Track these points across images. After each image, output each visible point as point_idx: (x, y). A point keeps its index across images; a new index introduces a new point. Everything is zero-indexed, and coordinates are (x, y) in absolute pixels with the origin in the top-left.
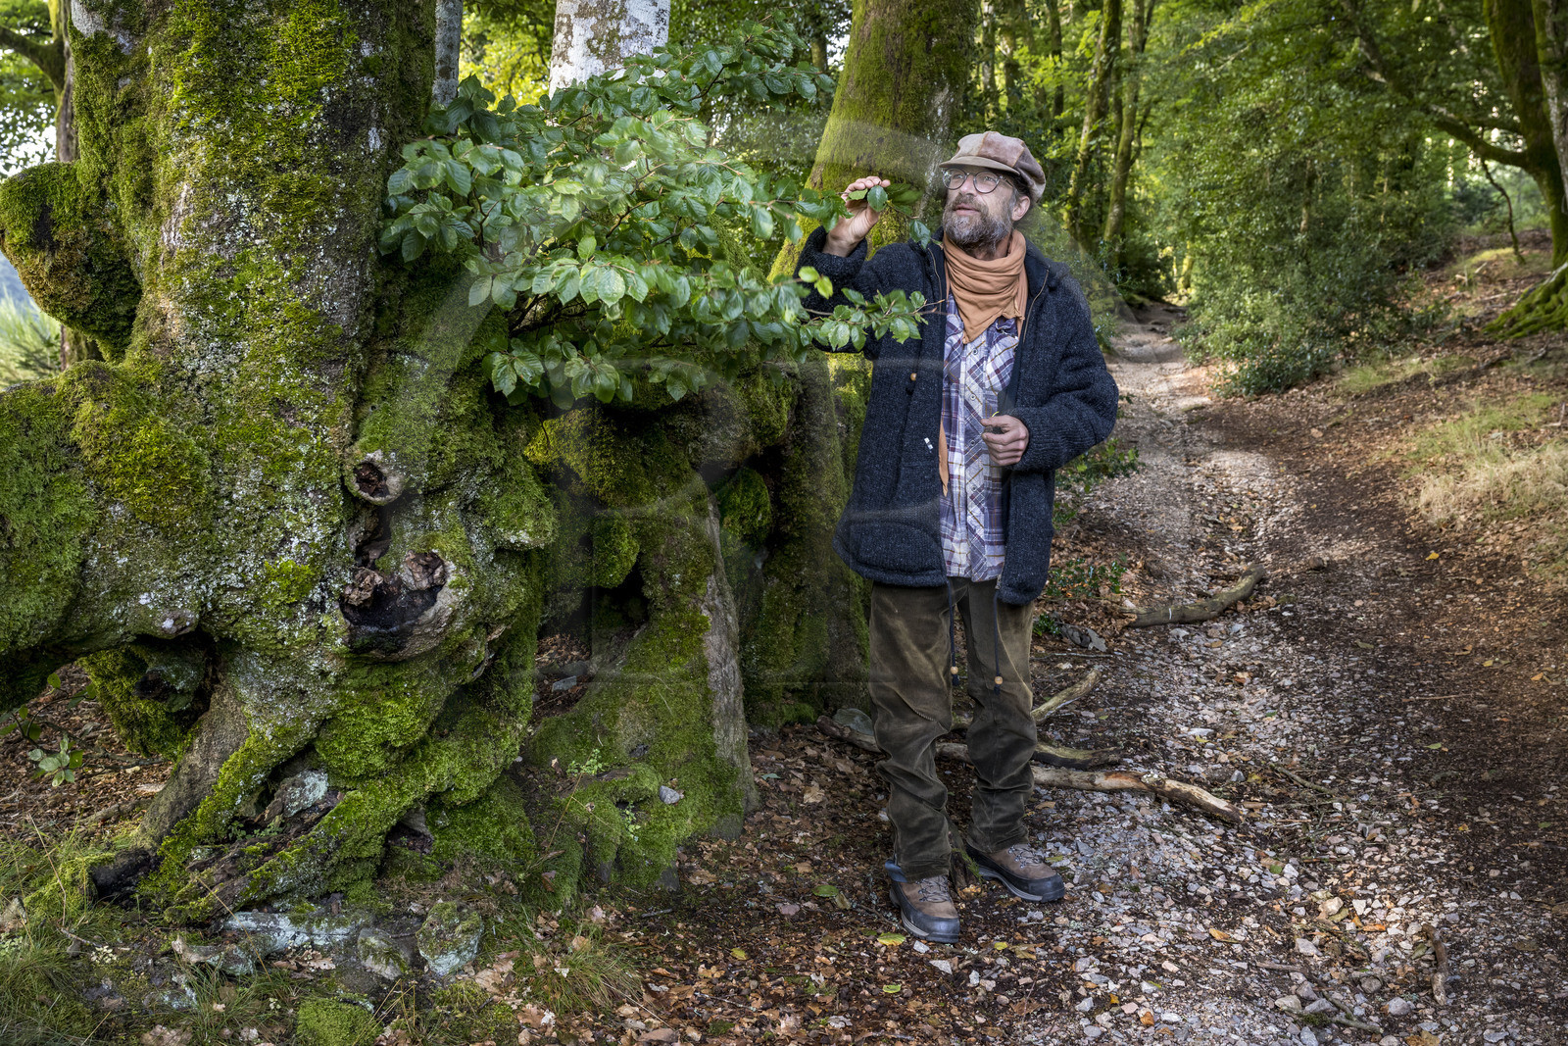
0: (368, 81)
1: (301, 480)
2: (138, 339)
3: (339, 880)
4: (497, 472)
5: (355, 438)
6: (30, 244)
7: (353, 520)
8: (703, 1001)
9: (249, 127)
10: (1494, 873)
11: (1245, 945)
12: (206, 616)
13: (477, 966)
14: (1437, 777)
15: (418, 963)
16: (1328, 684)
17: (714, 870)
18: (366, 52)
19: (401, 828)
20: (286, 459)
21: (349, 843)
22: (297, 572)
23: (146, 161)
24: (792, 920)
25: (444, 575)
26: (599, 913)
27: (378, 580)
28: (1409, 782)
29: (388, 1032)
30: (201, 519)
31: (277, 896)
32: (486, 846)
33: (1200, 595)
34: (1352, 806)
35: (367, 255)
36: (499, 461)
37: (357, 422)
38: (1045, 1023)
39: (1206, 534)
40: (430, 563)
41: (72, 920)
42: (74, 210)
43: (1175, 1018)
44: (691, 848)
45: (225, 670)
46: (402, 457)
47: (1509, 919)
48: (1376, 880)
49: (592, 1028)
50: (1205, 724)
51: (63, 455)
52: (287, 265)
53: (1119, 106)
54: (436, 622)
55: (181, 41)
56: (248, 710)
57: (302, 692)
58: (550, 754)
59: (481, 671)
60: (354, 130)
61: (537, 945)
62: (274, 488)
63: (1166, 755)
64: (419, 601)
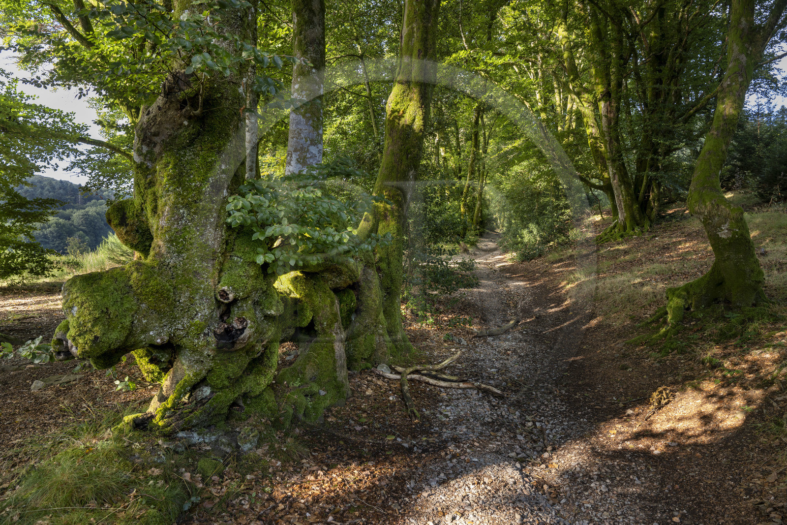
0: (224, 176)
1: (201, 296)
2: (152, 253)
3: (214, 421)
4: (264, 292)
5: (219, 282)
6: (119, 224)
7: (219, 307)
8: (329, 458)
9: (187, 190)
10: (580, 413)
11: (501, 437)
12: (171, 338)
13: (257, 448)
14: (564, 383)
15: (238, 447)
16: (535, 354)
17: (335, 416)
18: (223, 167)
19: (235, 404)
20: (197, 289)
21: (217, 409)
22: (200, 324)
23: (155, 200)
24: (360, 432)
25: (247, 325)
26: (297, 430)
27: (226, 326)
28: (557, 386)
29: (227, 469)
30: (170, 308)
31: (193, 426)
32: (262, 409)
33: (499, 326)
34: (538, 393)
35: (223, 227)
36: (265, 289)
37: (220, 277)
38: (436, 462)
39: (502, 307)
40: (242, 321)
41: (127, 435)
42: (133, 214)
43: (476, 460)
44: (329, 410)
45: (178, 355)
46: (234, 288)
47: (582, 427)
48: (544, 416)
49: (293, 467)
50: (496, 368)
51: (127, 289)
52: (198, 231)
53: (479, 170)
54: (243, 339)
55: (167, 165)
56: (185, 367)
57: (202, 361)
58: (284, 380)
59: (259, 354)
60: (219, 190)
61: (276, 441)
62: (193, 298)
63: (482, 378)
64: (239, 332)
